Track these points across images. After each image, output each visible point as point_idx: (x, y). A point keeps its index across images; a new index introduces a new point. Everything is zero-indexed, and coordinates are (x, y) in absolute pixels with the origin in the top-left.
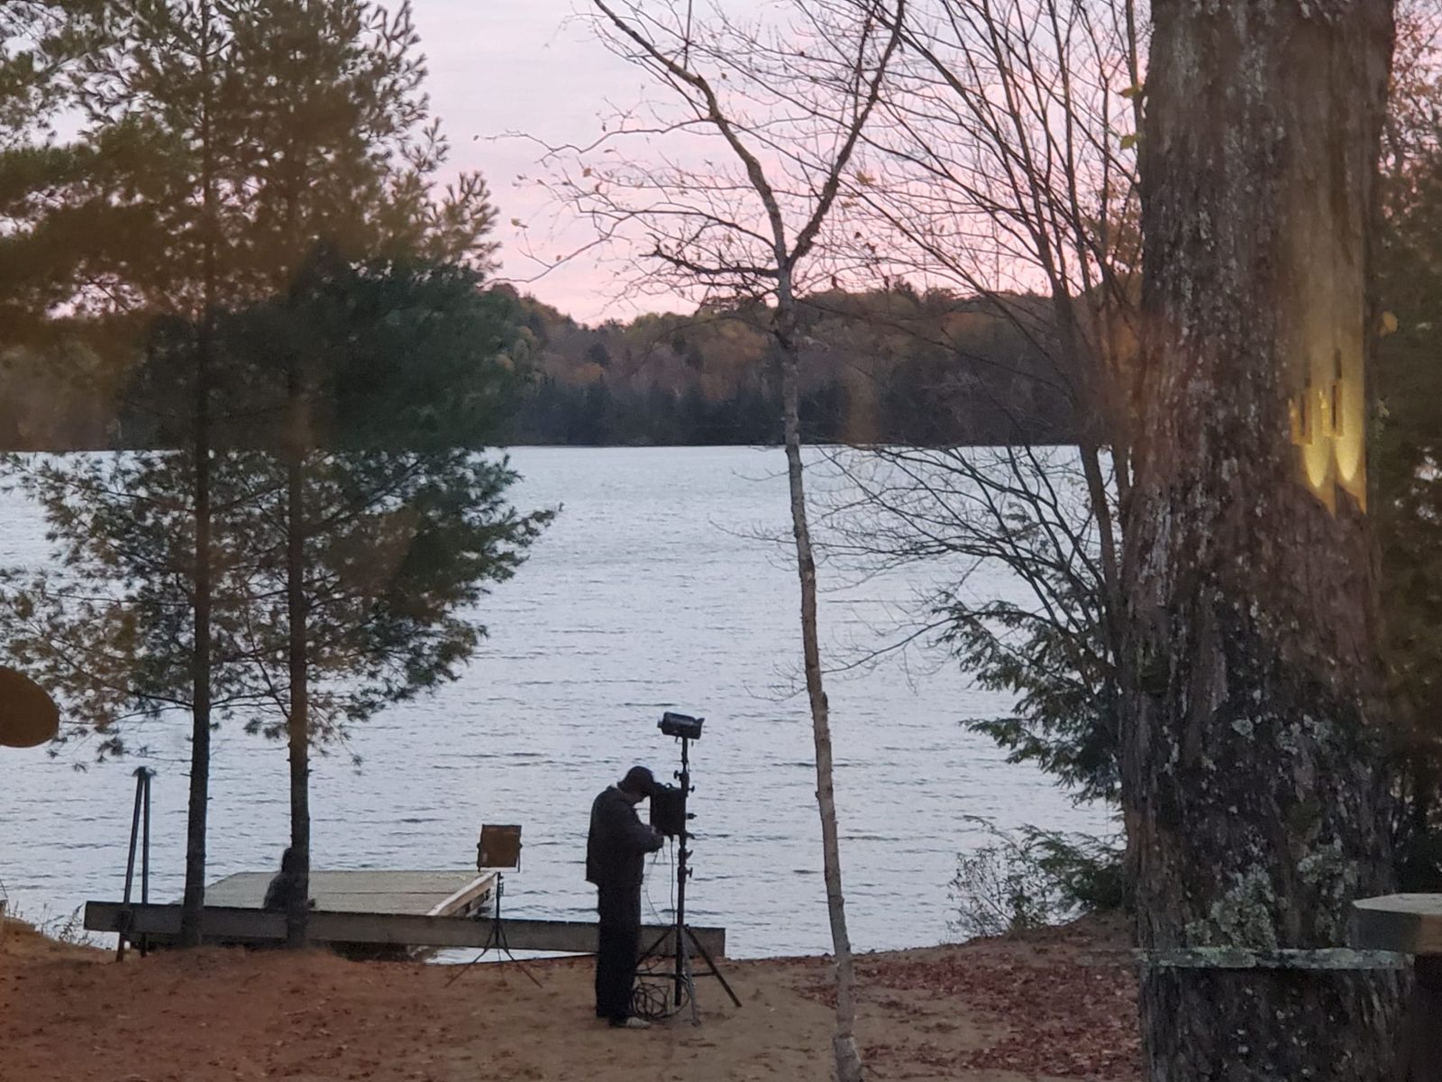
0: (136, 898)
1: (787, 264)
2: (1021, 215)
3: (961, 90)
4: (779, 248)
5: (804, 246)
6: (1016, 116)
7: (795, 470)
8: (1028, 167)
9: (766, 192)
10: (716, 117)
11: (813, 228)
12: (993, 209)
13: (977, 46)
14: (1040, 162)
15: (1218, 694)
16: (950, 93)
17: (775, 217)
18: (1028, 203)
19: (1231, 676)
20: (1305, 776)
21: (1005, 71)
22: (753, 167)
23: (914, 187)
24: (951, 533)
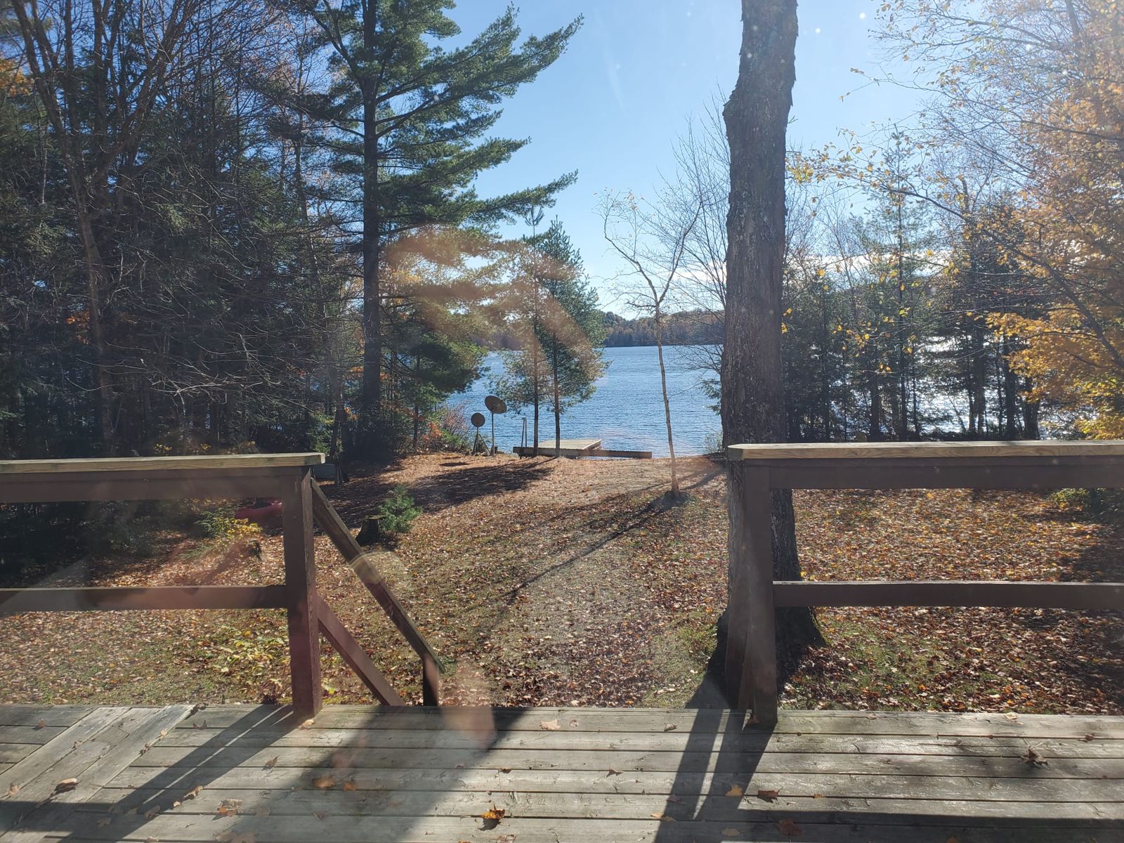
0: (524, 446)
1: (658, 304)
2: (717, 292)
3: (703, 263)
4: (656, 301)
5: (662, 299)
6: (716, 269)
7: (660, 350)
8: (719, 281)
9: (653, 287)
10: (641, 271)
11: (663, 295)
12: (711, 291)
13: (707, 253)
14: (721, 279)
15: (743, 398)
16: (700, 264)
17: (655, 293)
18: (719, 289)
19: (746, 395)
20: (764, 416)
21: (713, 258)
22: (650, 282)
23: (692, 286)
24: (702, 365)
